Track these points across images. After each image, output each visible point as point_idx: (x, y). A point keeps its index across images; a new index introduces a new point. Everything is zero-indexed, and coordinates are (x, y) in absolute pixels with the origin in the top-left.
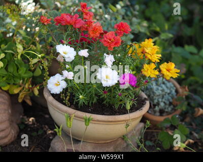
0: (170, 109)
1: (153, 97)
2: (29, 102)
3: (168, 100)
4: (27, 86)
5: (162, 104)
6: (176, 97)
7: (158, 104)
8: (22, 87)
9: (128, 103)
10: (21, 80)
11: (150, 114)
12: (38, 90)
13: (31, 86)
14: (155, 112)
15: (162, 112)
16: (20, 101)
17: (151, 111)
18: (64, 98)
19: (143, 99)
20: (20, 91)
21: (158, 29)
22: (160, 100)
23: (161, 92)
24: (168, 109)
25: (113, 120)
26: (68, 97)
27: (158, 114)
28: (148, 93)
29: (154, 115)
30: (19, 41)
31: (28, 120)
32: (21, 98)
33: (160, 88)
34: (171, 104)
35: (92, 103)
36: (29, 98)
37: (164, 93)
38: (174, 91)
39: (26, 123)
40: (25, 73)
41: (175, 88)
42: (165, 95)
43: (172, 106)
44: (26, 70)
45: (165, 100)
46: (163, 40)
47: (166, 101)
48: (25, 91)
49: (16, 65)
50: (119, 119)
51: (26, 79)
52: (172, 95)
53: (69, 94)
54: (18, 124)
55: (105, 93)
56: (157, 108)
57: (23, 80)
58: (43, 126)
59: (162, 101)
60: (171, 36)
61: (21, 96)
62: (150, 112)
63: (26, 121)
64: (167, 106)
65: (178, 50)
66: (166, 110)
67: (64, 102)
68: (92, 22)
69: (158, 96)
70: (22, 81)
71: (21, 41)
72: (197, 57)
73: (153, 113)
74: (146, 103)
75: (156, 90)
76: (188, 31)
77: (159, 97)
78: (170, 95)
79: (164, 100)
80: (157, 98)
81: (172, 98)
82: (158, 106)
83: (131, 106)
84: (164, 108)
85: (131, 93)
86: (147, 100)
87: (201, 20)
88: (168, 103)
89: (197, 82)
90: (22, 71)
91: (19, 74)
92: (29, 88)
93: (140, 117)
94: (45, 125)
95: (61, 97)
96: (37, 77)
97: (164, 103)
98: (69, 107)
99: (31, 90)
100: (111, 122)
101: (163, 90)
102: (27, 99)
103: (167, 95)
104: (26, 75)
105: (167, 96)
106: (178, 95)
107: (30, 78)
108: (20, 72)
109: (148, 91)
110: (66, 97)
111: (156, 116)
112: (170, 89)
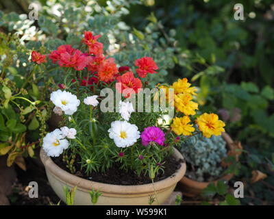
0: (217, 172)
1: (194, 156)
2: (22, 166)
3: (215, 160)
4: (18, 144)
5: (206, 166)
6: (225, 156)
7: (201, 166)
8: (12, 146)
9: (152, 170)
10: (9, 136)
11: (191, 179)
12: (34, 150)
13: (24, 144)
14: (197, 176)
15: (206, 176)
16: (9, 164)
17: (192, 175)
18: (68, 161)
19: (177, 160)
20: (10, 151)
21: (203, 61)
22: (204, 160)
23: (204, 149)
24: (214, 172)
25: (134, 192)
26: (73, 161)
27: (201, 179)
28: (187, 151)
29: (196, 181)
30: (7, 83)
31: (24, 189)
32: (11, 161)
33: (203, 144)
34: (218, 165)
35: (106, 168)
36: (22, 159)
37: (209, 150)
38: (223, 148)
39: (20, 193)
40: (16, 126)
41: (225, 143)
42: (211, 152)
43: (220, 168)
44: (17, 123)
45: (211, 159)
46: (210, 75)
47: (212, 162)
48: (16, 151)
49: (3, 115)
50: (142, 191)
51: (17, 135)
52: (221, 152)
53: (74, 156)
54: (8, 197)
55: (121, 155)
56: (199, 171)
57: (14, 136)
58: (44, 197)
59: (206, 162)
60: (221, 69)
61: (11, 158)
62: (190, 176)
63: (21, 191)
64: (213, 168)
65: (233, 88)
66: (212, 174)
67: (67, 166)
68: (102, 59)
69: (200, 154)
70: (11, 138)
71: (9, 82)
72: (258, 98)
73: (194, 178)
74: (180, 166)
75: (198, 147)
76: (248, 62)
77: (202, 155)
78: (218, 152)
79: (209, 160)
80: (199, 157)
81: (221, 156)
82: (201, 169)
83: (156, 173)
84: (209, 171)
85: (157, 155)
86: (183, 162)
87: (266, 46)
88: (215, 163)
89: (259, 132)
90: (12, 124)
91: (8, 128)
92: (21, 146)
93: (173, 186)
94: (46, 196)
95: (64, 160)
96: (33, 131)
97: (210, 163)
98: (74, 174)
99: (24, 149)
100: (131, 194)
101: (207, 147)
102: (19, 161)
103: (213, 152)
104: (17, 130)
105: (213, 155)
106: (229, 152)
107: (23, 133)
108: (8, 126)
109: (187, 148)
110: (70, 161)
111: (199, 181)
112: (218, 145)
